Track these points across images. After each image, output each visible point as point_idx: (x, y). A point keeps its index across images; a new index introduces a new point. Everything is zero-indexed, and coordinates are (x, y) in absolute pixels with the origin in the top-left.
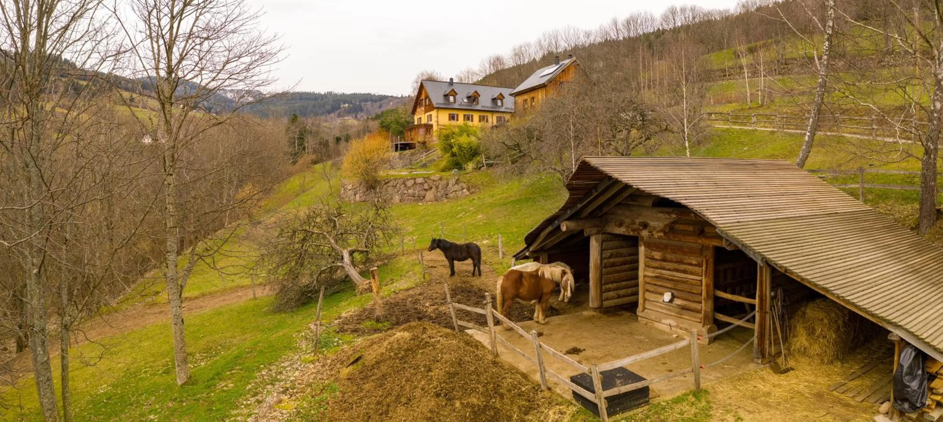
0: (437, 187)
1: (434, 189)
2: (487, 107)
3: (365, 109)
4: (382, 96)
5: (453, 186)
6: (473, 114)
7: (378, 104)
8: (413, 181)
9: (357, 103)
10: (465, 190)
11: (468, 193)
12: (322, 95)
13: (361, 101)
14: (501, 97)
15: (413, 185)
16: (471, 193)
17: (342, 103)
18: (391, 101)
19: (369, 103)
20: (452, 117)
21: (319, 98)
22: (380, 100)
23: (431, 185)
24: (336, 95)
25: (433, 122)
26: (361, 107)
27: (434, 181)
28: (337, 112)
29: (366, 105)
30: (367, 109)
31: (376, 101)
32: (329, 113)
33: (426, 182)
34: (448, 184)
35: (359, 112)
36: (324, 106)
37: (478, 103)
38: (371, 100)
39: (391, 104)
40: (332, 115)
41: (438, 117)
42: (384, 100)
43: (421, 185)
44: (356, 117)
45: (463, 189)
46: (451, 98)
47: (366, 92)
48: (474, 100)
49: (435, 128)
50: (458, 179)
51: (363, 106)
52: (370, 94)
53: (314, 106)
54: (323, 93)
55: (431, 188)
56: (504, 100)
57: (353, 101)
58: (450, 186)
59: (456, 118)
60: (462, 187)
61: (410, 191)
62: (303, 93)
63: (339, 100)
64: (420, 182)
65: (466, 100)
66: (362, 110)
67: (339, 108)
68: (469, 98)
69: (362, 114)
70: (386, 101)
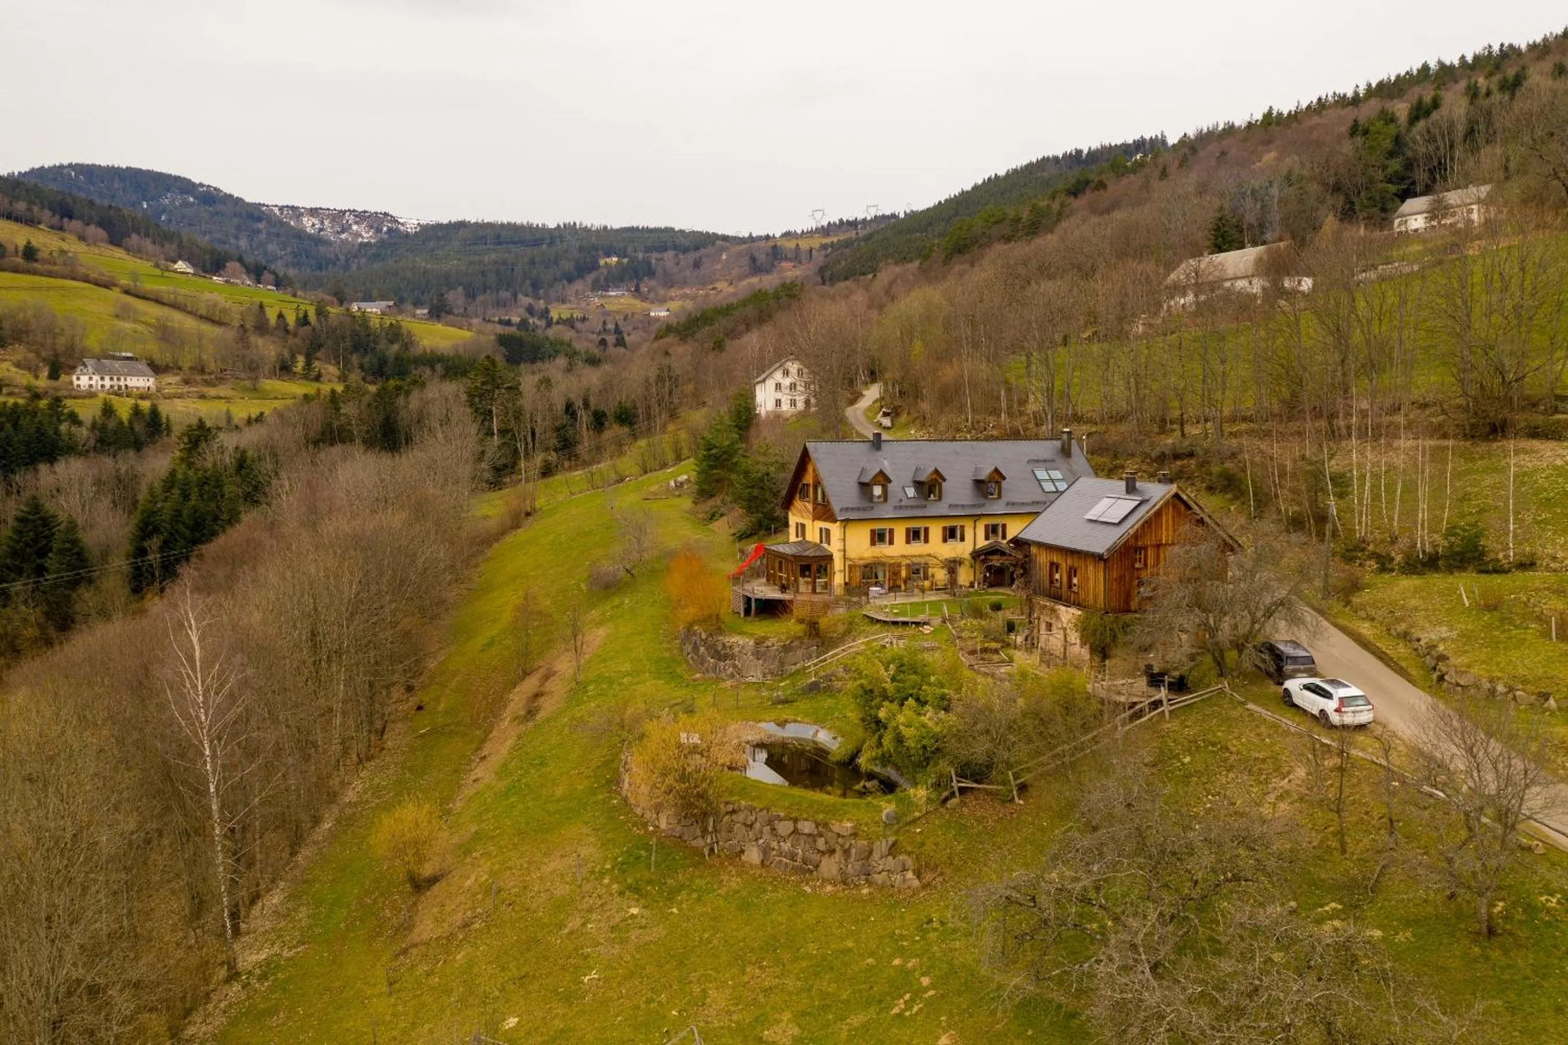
0: (847, 852)
1: (838, 855)
2: (963, 506)
3: (659, 271)
4: (700, 233)
5: (882, 858)
6: (927, 525)
7: (692, 256)
8: (790, 825)
9: (640, 256)
10: (910, 875)
11: (916, 883)
12: (550, 231)
13: (648, 250)
14: (996, 477)
15: (790, 835)
16: (925, 887)
17: (601, 253)
18: (723, 249)
19: (670, 254)
20: (878, 537)
21: (543, 240)
22: (697, 248)
23: (832, 843)
24: (586, 230)
25: (834, 548)
26: (649, 264)
27: (839, 835)
28: (590, 278)
29: (662, 259)
30: (665, 271)
31: (686, 250)
32: (570, 281)
33: (821, 835)
34: (871, 852)
35: (646, 278)
36: (556, 262)
37: (940, 498)
38: (675, 248)
39: (724, 257)
40: (578, 285)
41: (844, 540)
42: (704, 246)
43: (810, 840)
44: (637, 289)
45: (905, 869)
46: (877, 491)
47: (662, 224)
48: (931, 492)
49: (838, 564)
50: (894, 844)
51: (653, 261)
52: (672, 230)
53: (532, 262)
54: (552, 225)
55: (832, 852)
56: (1004, 484)
57: (630, 250)
58: (876, 856)
59: (887, 539)
60: (904, 865)
61: (786, 846)
62: (502, 225)
63: (595, 248)
64: (807, 831)
65: (911, 492)
66: (651, 273)
67: (595, 267)
68: (918, 485)
69: (653, 283)
70: (709, 250)
